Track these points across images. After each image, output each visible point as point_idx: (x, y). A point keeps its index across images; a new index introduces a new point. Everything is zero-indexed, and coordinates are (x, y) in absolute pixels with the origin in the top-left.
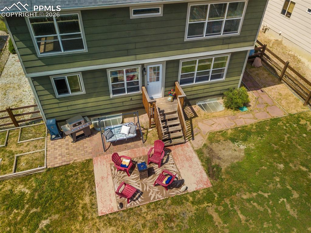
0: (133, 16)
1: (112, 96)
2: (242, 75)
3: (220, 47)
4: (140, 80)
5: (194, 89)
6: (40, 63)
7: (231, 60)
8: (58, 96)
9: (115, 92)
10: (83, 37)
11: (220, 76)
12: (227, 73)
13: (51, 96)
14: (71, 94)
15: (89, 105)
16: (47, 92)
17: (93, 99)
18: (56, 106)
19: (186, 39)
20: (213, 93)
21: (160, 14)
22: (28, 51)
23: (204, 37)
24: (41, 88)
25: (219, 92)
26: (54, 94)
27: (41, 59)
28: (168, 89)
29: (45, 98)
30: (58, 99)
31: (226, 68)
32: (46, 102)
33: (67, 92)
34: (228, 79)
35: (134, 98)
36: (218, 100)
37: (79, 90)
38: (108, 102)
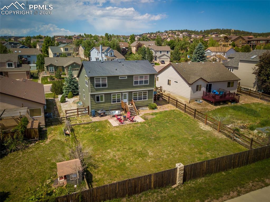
0: (120, 78)
1: (112, 103)
2: (153, 98)
3: (144, 88)
4: (121, 98)
5: (138, 103)
6: (95, 90)
7: (148, 93)
8: (96, 102)
9: (113, 102)
10: (107, 83)
11: (146, 99)
12: (148, 98)
13: (94, 102)
14: (100, 101)
15: (105, 106)
16: (93, 100)
17: (106, 104)
18: (95, 105)
19: (134, 85)
20: (145, 105)
21: (126, 78)
22: (93, 86)
23: (139, 85)
24: (92, 99)
25: (146, 105)
26: (95, 101)
27: (95, 89)
28: (129, 102)
29: (92, 102)
30: (96, 103)
31: (147, 95)
32: (92, 104)
33: (99, 101)
34: (149, 100)
35: (119, 105)
36: (147, 108)
37: (103, 101)
38: (111, 105)
